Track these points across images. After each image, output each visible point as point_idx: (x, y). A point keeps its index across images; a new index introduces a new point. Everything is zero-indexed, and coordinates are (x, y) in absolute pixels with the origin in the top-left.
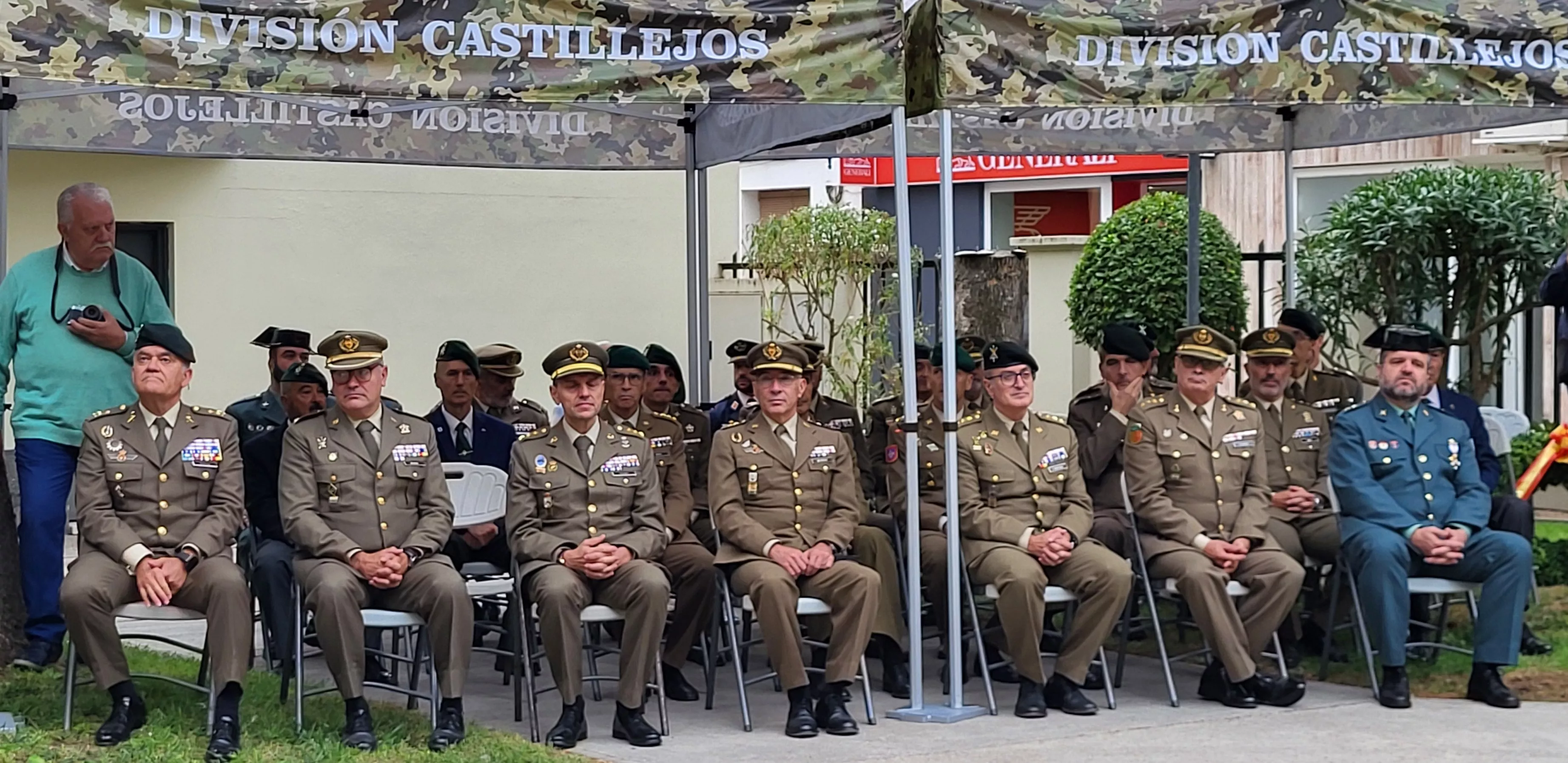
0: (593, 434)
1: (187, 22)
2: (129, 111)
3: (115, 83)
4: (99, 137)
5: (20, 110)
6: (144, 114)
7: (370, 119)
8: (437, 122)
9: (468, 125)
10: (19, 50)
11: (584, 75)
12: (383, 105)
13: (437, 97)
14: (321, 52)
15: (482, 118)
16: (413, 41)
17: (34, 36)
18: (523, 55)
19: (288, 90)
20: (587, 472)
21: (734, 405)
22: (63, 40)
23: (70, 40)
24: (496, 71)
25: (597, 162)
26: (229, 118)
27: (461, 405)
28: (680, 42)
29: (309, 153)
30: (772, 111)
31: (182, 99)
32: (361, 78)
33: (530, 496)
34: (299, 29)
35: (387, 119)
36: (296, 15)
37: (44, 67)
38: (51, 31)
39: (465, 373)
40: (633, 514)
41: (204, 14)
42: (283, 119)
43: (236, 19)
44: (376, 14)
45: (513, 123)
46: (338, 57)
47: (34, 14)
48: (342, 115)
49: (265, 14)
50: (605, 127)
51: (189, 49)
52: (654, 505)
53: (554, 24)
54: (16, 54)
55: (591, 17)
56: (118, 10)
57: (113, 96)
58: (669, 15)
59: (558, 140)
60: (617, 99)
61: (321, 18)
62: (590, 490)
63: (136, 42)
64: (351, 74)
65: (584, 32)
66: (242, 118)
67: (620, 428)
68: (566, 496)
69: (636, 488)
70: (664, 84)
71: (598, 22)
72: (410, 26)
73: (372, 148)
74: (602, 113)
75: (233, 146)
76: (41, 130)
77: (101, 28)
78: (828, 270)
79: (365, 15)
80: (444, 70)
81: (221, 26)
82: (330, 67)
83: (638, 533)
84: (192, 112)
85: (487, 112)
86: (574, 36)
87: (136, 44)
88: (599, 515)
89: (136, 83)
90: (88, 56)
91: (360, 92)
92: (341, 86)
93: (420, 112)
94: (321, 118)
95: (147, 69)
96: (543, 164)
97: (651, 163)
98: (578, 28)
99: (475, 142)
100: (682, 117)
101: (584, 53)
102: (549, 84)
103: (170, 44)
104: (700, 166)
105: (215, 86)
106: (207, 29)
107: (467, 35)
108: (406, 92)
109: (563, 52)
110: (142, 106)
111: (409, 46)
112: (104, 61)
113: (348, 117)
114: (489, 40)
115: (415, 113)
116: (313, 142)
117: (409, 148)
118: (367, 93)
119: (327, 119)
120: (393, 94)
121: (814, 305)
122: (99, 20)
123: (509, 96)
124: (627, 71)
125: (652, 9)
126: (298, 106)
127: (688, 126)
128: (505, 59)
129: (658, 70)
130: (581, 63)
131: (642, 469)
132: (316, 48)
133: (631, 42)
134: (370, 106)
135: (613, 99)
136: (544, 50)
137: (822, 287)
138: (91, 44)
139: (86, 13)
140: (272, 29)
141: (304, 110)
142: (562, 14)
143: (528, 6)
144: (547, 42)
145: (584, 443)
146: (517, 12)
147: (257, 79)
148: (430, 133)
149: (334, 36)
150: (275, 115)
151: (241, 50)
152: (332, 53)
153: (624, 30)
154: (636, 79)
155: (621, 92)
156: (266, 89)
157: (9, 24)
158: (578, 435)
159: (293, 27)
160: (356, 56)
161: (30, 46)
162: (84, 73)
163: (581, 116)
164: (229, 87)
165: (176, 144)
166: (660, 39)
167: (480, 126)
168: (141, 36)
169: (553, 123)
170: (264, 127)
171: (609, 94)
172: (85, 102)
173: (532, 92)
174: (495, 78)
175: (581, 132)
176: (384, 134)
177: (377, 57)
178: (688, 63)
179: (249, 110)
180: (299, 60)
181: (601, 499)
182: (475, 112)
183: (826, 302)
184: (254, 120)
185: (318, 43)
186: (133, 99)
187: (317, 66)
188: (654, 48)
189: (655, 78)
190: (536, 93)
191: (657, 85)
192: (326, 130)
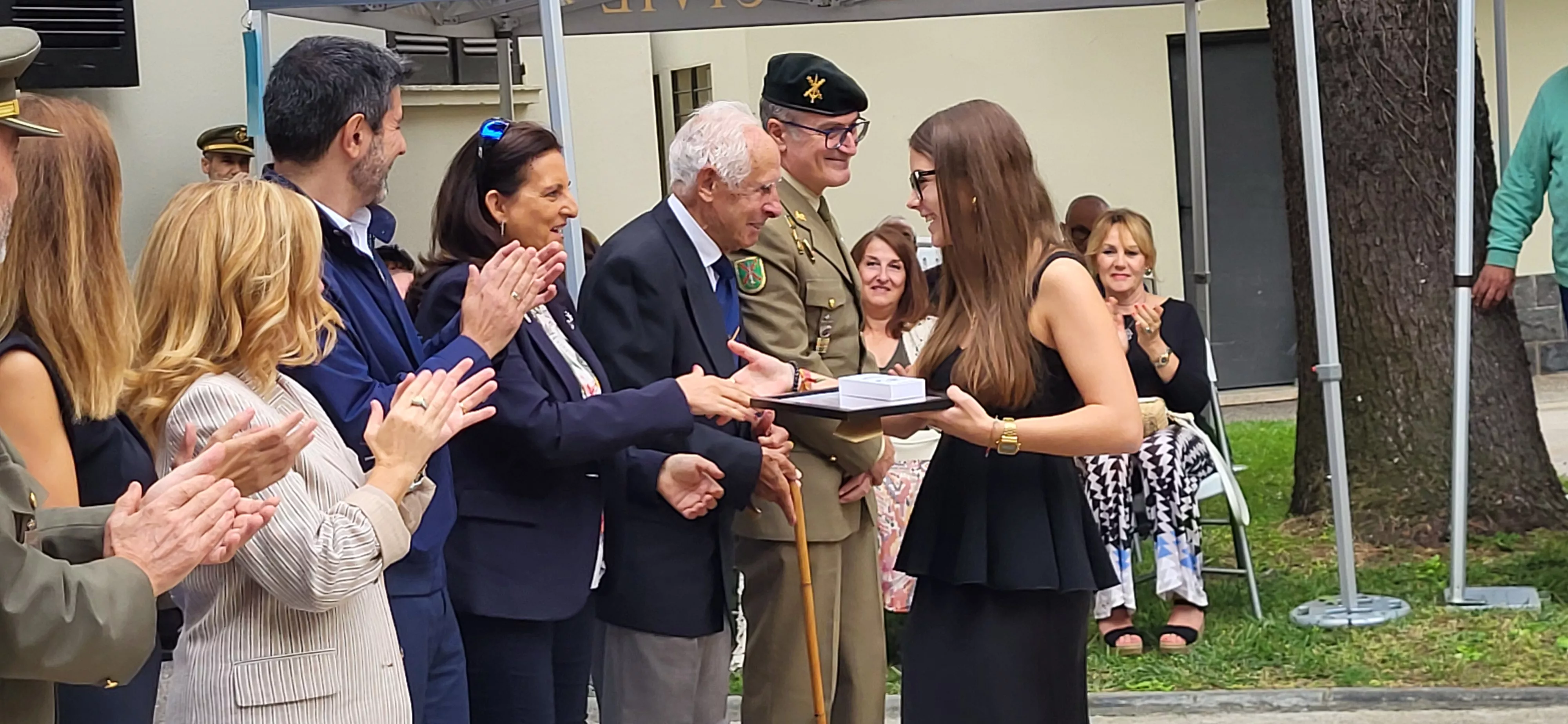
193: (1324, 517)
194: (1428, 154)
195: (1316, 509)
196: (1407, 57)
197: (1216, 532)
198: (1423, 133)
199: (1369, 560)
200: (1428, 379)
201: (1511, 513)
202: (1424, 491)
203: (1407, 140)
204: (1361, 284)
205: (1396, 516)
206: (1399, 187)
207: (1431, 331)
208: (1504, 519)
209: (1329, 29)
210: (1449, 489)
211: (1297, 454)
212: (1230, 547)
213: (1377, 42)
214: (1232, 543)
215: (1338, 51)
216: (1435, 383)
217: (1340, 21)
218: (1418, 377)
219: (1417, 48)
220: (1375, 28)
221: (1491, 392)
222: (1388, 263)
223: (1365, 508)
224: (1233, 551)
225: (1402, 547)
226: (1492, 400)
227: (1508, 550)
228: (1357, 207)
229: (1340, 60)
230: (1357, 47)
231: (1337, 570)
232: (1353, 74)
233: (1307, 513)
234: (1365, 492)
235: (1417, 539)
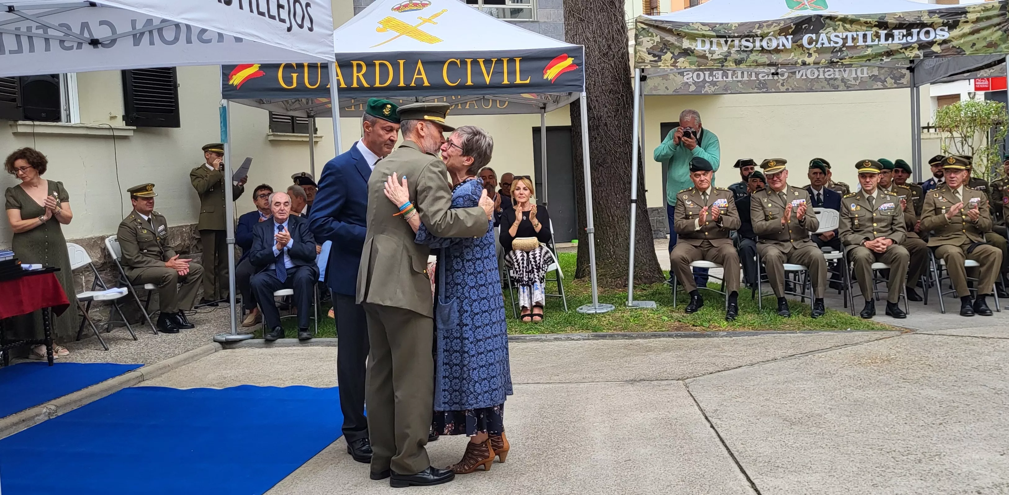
0: (875, 195)
1: (711, 43)
2: (687, 79)
3: (685, 68)
4: (677, 89)
5: (648, 81)
6: (693, 79)
7: (779, 76)
8: (806, 75)
9: (819, 75)
10: (651, 58)
11: (869, 51)
12: (785, 70)
13: (809, 64)
14: (763, 50)
15: (824, 72)
16: (799, 43)
17: (656, 52)
18: (844, 45)
19: (750, 66)
20: (873, 209)
21: (932, 183)
22: (666, 53)
23: (669, 53)
24: (832, 52)
25: (872, 86)
26: (725, 79)
27: (819, 186)
28: (910, 34)
29: (756, 90)
30: (949, 61)
31: (707, 73)
32: (778, 59)
33: (850, 220)
34: (754, 42)
35: (786, 75)
36: (753, 36)
37: (659, 64)
38: (662, 50)
39: (820, 173)
40: (893, 227)
41: (717, 39)
42: (746, 78)
43: (730, 40)
44: (784, 34)
45: (837, 73)
46: (769, 52)
47: (655, 44)
48: (768, 75)
49: (741, 37)
50: (876, 72)
51: (712, 53)
52: (901, 223)
53: (856, 31)
54: (649, 59)
55: (872, 27)
56: (686, 40)
57: (682, 74)
58: (905, 24)
59: (855, 79)
60: (883, 60)
61: (763, 37)
62: (874, 217)
63: (692, 52)
64: (774, 58)
65: (869, 34)
66: (730, 78)
67: (886, 192)
68: (864, 220)
69: (893, 216)
70: (903, 52)
71: (875, 29)
72: (798, 37)
73: (780, 87)
74: (874, 67)
75: (726, 90)
76: (656, 88)
77: (680, 48)
78: (971, 127)
79: (779, 34)
80: (811, 54)
81: (724, 42)
82: (766, 56)
83: (895, 233)
84: (711, 78)
85: (826, 70)
86: (865, 36)
87: (693, 52)
88: (878, 227)
89: (693, 67)
90: (675, 58)
91: (778, 65)
92: (771, 63)
93: (799, 72)
94: (760, 76)
95: (697, 61)
96: (850, 89)
97: (896, 86)
98: (866, 32)
99: (821, 82)
100: (908, 66)
101: (869, 42)
102: (855, 56)
103: (705, 51)
104: (917, 85)
105: (722, 66)
106: (719, 44)
107: (820, 39)
108: (796, 63)
109: (861, 42)
110: (692, 77)
111: (797, 45)
112: (681, 60)
113: (771, 76)
114: (829, 40)
115: (797, 72)
116: (757, 86)
117: (795, 86)
118: (781, 65)
119: (763, 77)
120: (791, 64)
121: (964, 142)
122: (679, 44)
123: (838, 62)
124: (888, 48)
125: (898, 22)
126: (751, 73)
127: (911, 70)
128: (836, 47)
129: (901, 46)
130: (868, 46)
131: (895, 208)
132: (761, 49)
133: (889, 36)
134: (779, 71)
135: (882, 60)
136: (852, 42)
137: (968, 134)
138: (676, 54)
139: (674, 42)
140: (744, 42)
141: (753, 74)
142: (859, 27)
143: (845, 25)
144: (853, 39)
145: (871, 198)
146: (841, 28)
147: (738, 62)
148: (803, 79)
149: (768, 43)
150: (742, 77)
151: (732, 52)
152: (767, 50)
153: (886, 32)
154: (891, 51)
155: (885, 57)
156: (742, 66)
157: (647, 48)
158: (868, 195)
159: (751, 41)
160: (777, 51)
161: (654, 56)
162: (674, 65)
163: (865, 69)
164: (727, 66)
165: (705, 90)
166: (901, 34)
167: (824, 75)
168: (694, 49)
169: (854, 72)
170: (738, 81)
171: (880, 58)
172: (671, 76)
173: (848, 60)
174: (832, 55)
175: (865, 75)
176: (785, 81)
177: (786, 50)
178: (914, 43)
179: (732, 75)
180: (754, 54)
181: (879, 221)
182: (821, 70)
183: (970, 141)
184: (734, 79)
185: (762, 47)
186: (689, 74)
187: (761, 56)
188: (899, 38)
189: (900, 50)
190: (849, 60)
191: (900, 53)
192: (762, 81)
193: (586, 279)
194: (621, 161)
195: (584, 277)
196: (615, 130)
197: (551, 285)
198: (620, 154)
199: (601, 293)
200: (620, 234)
201: (646, 278)
202: (619, 270)
203: (615, 156)
204: (599, 203)
205: (610, 278)
206: (612, 172)
207: (622, 219)
208: (643, 280)
209: (590, 120)
210: (628, 270)
211: (578, 259)
212: (556, 289)
213: (606, 125)
214: (557, 287)
215: (593, 127)
216: (623, 236)
217: (594, 117)
218: (617, 234)
219: (618, 127)
220: (605, 120)
221: (640, 239)
222: (608, 196)
223: (600, 276)
224: (557, 290)
225: (612, 288)
226: (640, 241)
227: (645, 290)
228: (599, 178)
229: (594, 130)
230: (599, 126)
231: (592, 296)
232: (598, 135)
233: (581, 278)
234: (600, 271)
235: (616, 286)
